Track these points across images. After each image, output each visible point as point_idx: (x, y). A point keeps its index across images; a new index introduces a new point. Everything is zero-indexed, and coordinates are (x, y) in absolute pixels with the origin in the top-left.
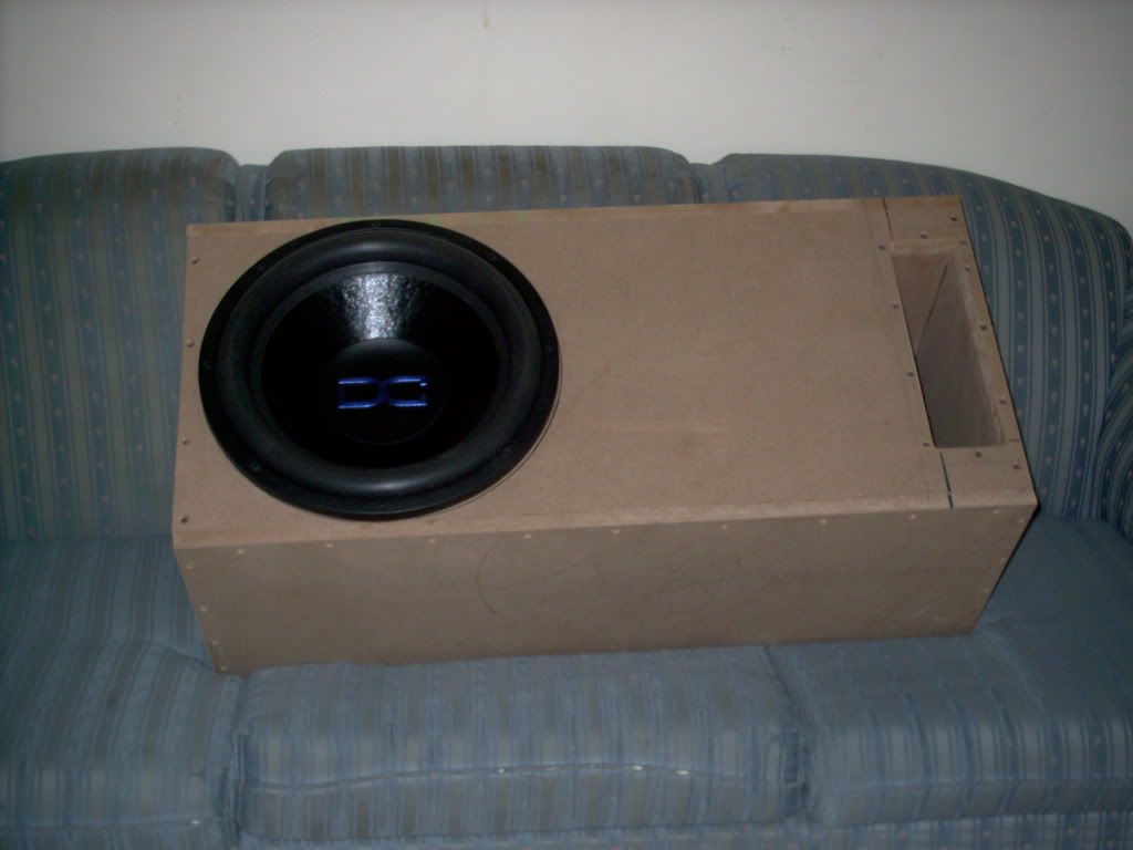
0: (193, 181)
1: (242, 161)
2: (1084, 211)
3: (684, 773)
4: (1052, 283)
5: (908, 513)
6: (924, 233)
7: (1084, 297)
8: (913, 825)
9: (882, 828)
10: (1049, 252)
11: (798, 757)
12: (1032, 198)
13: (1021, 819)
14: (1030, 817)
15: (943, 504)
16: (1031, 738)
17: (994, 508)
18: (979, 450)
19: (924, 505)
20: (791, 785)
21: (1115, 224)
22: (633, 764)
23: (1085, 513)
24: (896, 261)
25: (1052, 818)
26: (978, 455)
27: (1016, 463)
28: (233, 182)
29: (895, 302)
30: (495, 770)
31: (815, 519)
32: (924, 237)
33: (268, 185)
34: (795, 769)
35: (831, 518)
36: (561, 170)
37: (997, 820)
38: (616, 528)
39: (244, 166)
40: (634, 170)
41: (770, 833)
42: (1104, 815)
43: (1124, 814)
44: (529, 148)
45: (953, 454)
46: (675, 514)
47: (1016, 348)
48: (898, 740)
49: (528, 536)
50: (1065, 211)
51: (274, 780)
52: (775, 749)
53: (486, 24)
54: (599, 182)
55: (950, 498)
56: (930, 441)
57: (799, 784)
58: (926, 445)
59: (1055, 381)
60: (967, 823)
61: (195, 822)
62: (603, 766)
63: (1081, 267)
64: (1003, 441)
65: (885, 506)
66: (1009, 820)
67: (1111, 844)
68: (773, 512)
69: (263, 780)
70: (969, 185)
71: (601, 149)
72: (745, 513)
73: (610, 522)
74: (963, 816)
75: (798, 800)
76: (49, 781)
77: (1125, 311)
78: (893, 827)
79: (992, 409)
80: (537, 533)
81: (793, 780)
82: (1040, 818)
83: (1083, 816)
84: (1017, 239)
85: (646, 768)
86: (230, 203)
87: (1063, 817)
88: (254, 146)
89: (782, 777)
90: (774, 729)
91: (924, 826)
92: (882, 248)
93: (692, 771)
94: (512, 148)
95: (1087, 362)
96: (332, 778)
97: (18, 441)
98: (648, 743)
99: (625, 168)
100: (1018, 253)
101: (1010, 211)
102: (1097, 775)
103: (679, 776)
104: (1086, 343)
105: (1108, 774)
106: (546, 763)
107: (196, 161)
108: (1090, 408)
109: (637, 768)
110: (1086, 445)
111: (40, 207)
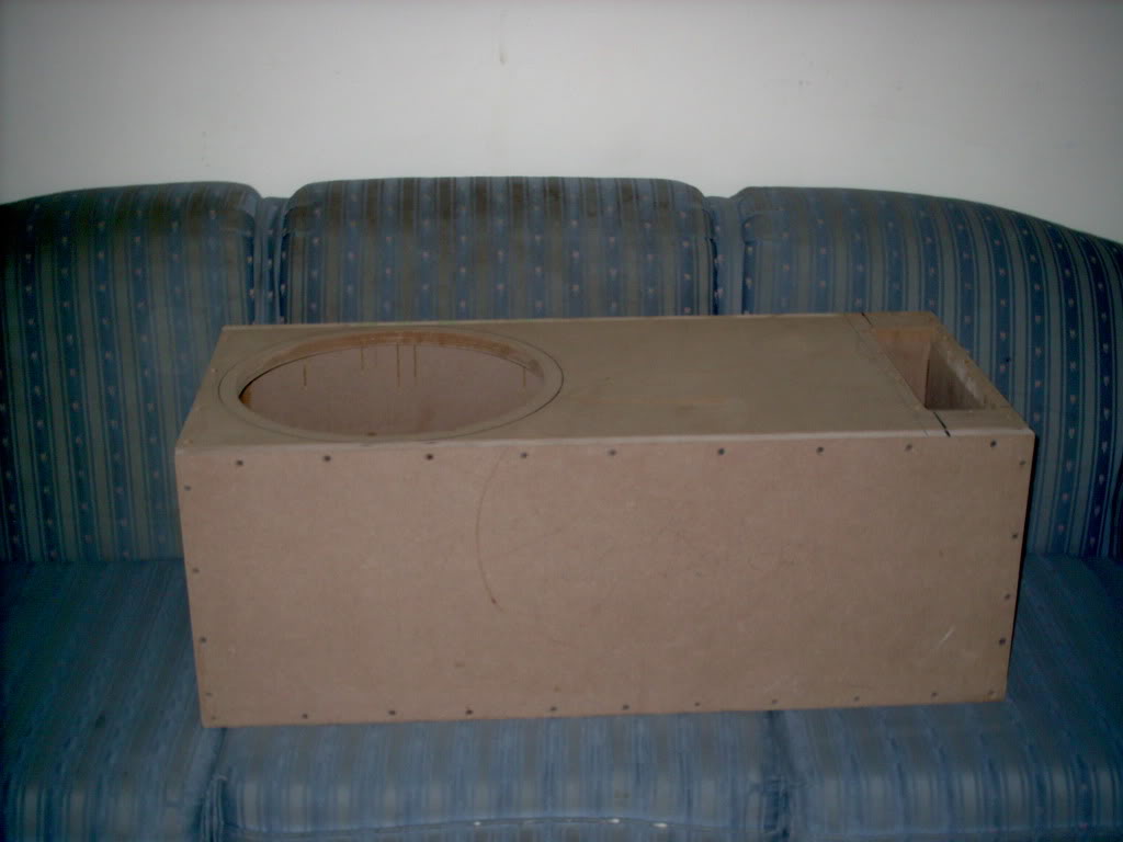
0: (212, 212)
1: (265, 193)
2: (1110, 245)
3: (662, 825)
4: (1072, 318)
7: (1105, 332)
10: (1069, 288)
11: (778, 804)
12: (1055, 233)
16: (1015, 784)
19: (921, 434)
20: (772, 833)
22: (611, 818)
23: (1105, 551)
28: (253, 214)
30: (471, 823)
33: (286, 216)
34: (776, 816)
36: (573, 197)
39: (266, 198)
40: (647, 199)
44: (543, 179)
47: (1033, 384)
52: (755, 800)
54: (610, 209)
57: (779, 830)
59: (1073, 416)
62: (581, 820)
63: (1102, 301)
69: (240, 824)
70: (988, 218)
71: (615, 180)
76: (31, 800)
81: (774, 827)
84: (1036, 273)
85: (623, 820)
86: (248, 234)
89: (762, 827)
90: (754, 777)
93: (669, 823)
94: (527, 179)
95: (1107, 400)
96: (309, 829)
97: (41, 465)
98: (626, 796)
99: (637, 197)
100: (1037, 287)
101: (1030, 244)
102: (1082, 825)
103: (657, 828)
104: (1106, 379)
105: (1094, 823)
106: (524, 815)
107: (217, 194)
108: (1109, 445)
109: (616, 821)
110: (1105, 483)
111: (65, 240)
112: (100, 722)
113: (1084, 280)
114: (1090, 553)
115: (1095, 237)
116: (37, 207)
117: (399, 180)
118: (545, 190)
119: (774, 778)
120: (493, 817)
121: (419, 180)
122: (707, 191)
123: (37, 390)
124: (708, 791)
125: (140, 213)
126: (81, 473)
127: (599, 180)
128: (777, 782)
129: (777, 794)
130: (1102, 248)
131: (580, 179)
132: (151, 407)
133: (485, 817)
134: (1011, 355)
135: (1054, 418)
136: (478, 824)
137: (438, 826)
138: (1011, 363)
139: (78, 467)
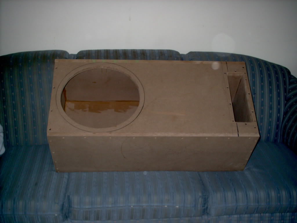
0: (58, 58)
1: (70, 53)
2: (279, 66)
3: (177, 207)
4: (270, 83)
5: (228, 137)
6: (236, 70)
7: (278, 87)
8: (233, 216)
9: (225, 216)
10: (269, 76)
11: (205, 201)
12: (265, 63)
13: (259, 215)
14: (262, 214)
15: (236, 135)
16: (262, 194)
17: (249, 137)
18: (246, 123)
19: (231, 135)
20: (204, 208)
21: (286, 69)
22: (165, 206)
23: (279, 141)
24: (229, 77)
25: (267, 215)
26: (246, 124)
27: (255, 127)
28: (68, 58)
29: (227, 87)
30: (130, 206)
31: (205, 137)
32: (236, 71)
34: (205, 204)
35: (209, 137)
36: (148, 55)
37: (254, 215)
38: (156, 137)
39: (71, 54)
40: (166, 55)
41: (198, 218)
42: (281, 214)
43: (285, 214)
44: (140, 50)
45: (240, 124)
46: (170, 134)
47: (261, 100)
48: (229, 195)
49: (134, 138)
50: (274, 66)
51: (76, 206)
52: (200, 200)
53: (130, 20)
54: (157, 58)
55: (238, 134)
56: (234, 120)
57: (205, 207)
58: (233, 121)
59: (271, 108)
60: (246, 215)
61: (56, 215)
62: (157, 206)
63: (277, 80)
64: (252, 121)
65: (222, 135)
66: (257, 215)
67: (282, 221)
68: (194, 135)
69: (73, 206)
70: (250, 59)
71: (158, 50)
72: (188, 135)
73: (154, 135)
74: (246, 213)
75: (205, 211)
76: (21, 204)
77: (289, 90)
78: (228, 216)
79: (250, 114)
80: (136, 137)
81: (204, 206)
82: (264, 214)
83: (275, 214)
84: (261, 72)
85: (168, 206)
87: (270, 214)
88: (73, 50)
89: (201, 206)
90: (200, 194)
91: (236, 216)
92: (225, 73)
93: (179, 206)
94: (136, 50)
95: (279, 103)
96: (90, 207)
97: (15, 121)
98: (169, 200)
99: (164, 55)
100: (262, 76)
101: (260, 66)
102: (279, 204)
103: (176, 208)
104: (279, 98)
105: (281, 204)
106: (143, 205)
107: (59, 53)
108: (280, 115)
109: (166, 206)
110: (279, 124)
111: (20, 64)
112: (36, 184)
113: (273, 74)
114: (275, 141)
115: (275, 64)
116: (13, 56)
117: (104, 50)
118: (141, 53)
119: (205, 194)
120: (136, 205)
121: (110, 50)
122: (181, 53)
123: (14, 102)
124: (189, 198)
125: (39, 58)
126: (25, 123)
127: (154, 50)
128: (205, 195)
129: (205, 198)
130: (277, 67)
131: (149, 50)
132: (43, 106)
133: (133, 205)
134: (256, 93)
135: (267, 108)
136: (132, 206)
137: (122, 207)
138: (256, 94)
139: (24, 122)
